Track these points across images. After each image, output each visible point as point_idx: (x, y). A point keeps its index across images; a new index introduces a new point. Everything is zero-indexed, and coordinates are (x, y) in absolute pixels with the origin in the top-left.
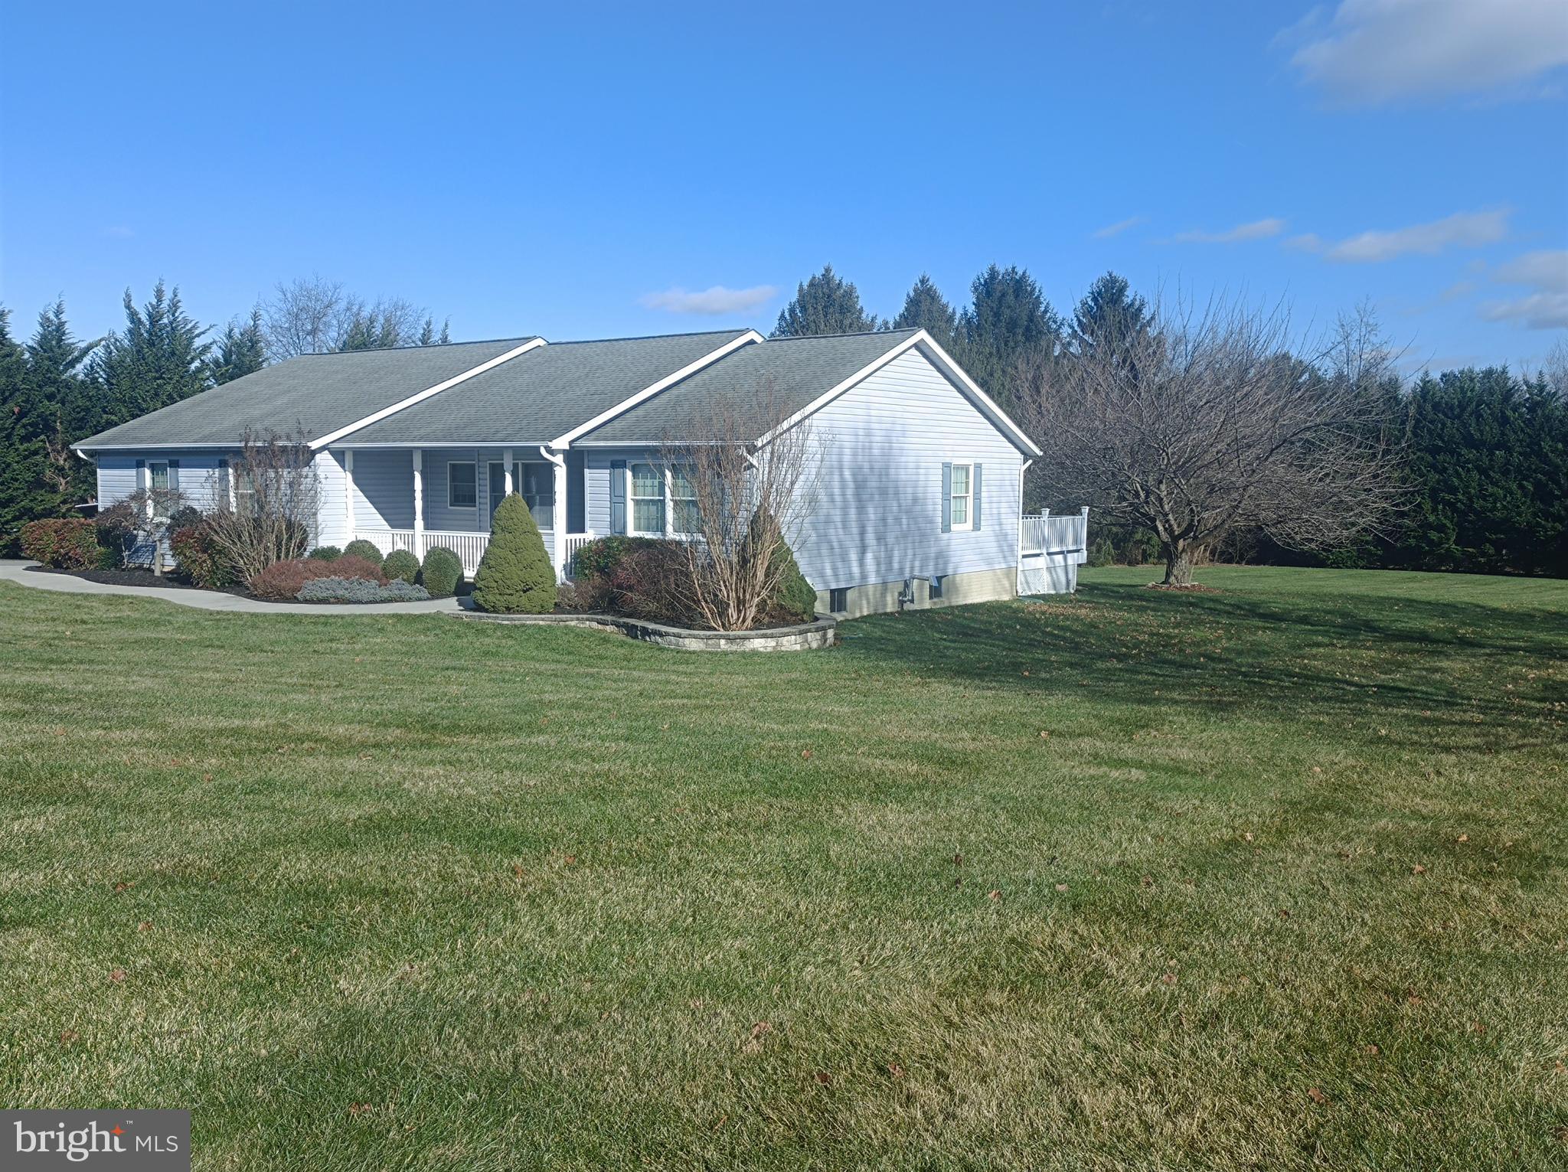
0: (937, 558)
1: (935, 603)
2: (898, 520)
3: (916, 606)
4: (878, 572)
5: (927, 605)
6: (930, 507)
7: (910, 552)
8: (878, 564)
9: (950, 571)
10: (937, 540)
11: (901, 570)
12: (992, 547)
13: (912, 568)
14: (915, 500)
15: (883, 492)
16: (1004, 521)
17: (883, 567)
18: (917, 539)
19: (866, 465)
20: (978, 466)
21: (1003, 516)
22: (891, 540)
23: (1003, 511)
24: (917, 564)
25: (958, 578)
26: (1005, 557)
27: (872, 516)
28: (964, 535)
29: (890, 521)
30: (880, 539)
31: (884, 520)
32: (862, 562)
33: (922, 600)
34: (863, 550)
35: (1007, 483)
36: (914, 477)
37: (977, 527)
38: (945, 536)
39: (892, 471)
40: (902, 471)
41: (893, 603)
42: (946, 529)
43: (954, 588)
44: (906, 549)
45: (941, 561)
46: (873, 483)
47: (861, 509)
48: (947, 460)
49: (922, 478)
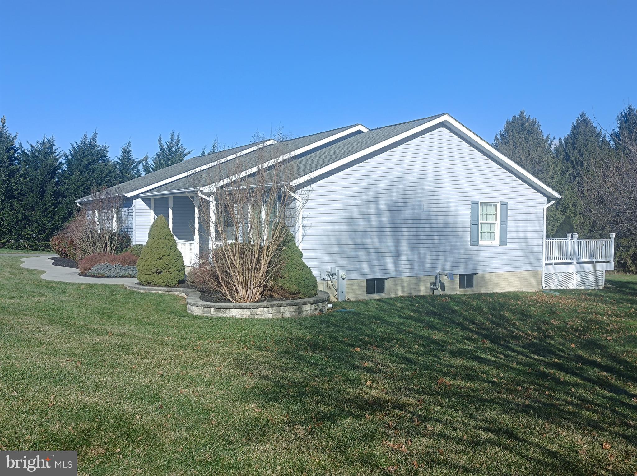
0: (466, 262)
1: (466, 291)
2: (430, 237)
3: (447, 292)
4: (412, 269)
5: (458, 291)
6: (460, 229)
7: (441, 258)
8: (412, 264)
9: (479, 271)
10: (466, 250)
11: (433, 268)
12: (519, 257)
13: (444, 268)
14: (446, 225)
15: (416, 218)
16: (529, 240)
17: (416, 266)
18: (448, 249)
19: (400, 200)
20: (504, 205)
21: (529, 237)
22: (422, 249)
23: (529, 233)
24: (448, 265)
25: (487, 276)
26: (531, 263)
27: (406, 233)
28: (492, 248)
29: (423, 237)
30: (413, 248)
31: (417, 236)
32: (396, 263)
33: (453, 289)
34: (398, 254)
35: (533, 215)
36: (445, 209)
37: (503, 242)
38: (475, 248)
39: (425, 205)
40: (434, 205)
41: (426, 290)
42: (475, 242)
43: (484, 282)
44: (438, 255)
45: (470, 264)
46: (407, 213)
47: (396, 228)
48: (476, 199)
49: (453, 210)
